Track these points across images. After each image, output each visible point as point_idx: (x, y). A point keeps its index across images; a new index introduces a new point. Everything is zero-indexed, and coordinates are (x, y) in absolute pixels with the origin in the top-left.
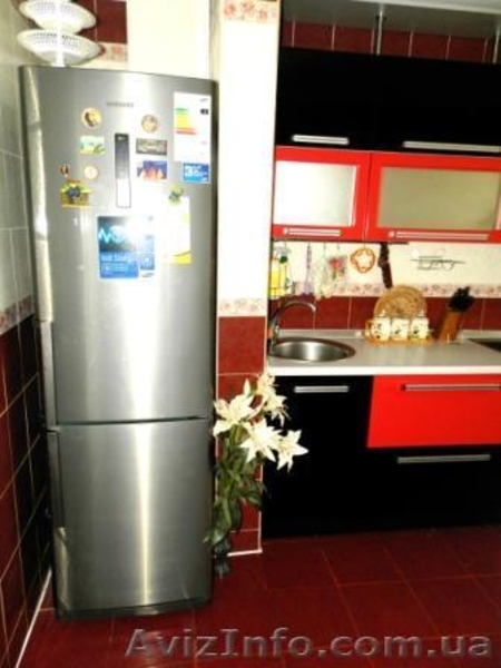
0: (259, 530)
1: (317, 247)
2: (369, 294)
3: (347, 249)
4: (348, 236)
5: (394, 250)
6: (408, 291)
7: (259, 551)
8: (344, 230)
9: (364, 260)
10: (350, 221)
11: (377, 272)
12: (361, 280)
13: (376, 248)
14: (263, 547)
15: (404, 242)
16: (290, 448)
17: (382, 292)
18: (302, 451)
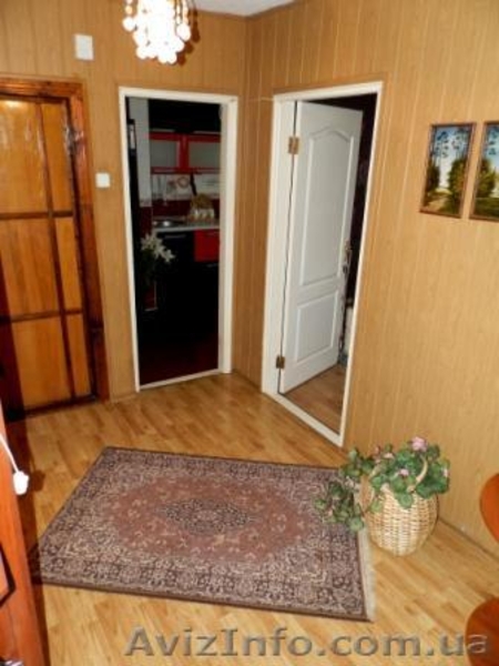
0: (155, 298)
1: (162, 177)
2: (186, 198)
3: (176, 177)
4: (177, 171)
5: (196, 177)
6: (203, 196)
7: (156, 308)
8: (176, 169)
9: (183, 182)
10: (178, 165)
11: (190, 187)
12: (182, 192)
13: (188, 177)
14: (158, 305)
15: (200, 173)
16: (169, 256)
17: (193, 197)
18: (167, 260)
